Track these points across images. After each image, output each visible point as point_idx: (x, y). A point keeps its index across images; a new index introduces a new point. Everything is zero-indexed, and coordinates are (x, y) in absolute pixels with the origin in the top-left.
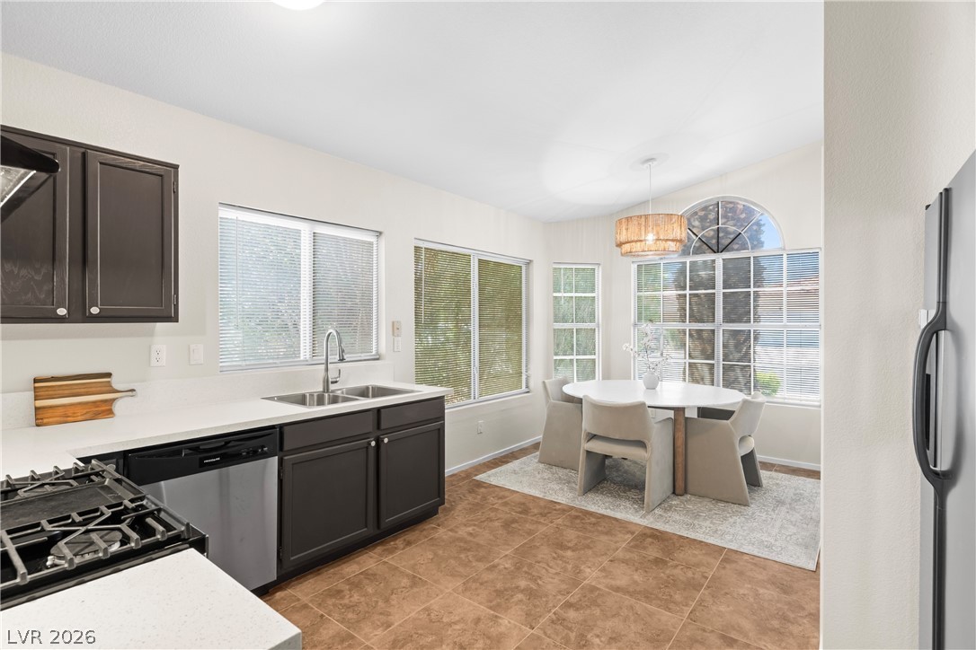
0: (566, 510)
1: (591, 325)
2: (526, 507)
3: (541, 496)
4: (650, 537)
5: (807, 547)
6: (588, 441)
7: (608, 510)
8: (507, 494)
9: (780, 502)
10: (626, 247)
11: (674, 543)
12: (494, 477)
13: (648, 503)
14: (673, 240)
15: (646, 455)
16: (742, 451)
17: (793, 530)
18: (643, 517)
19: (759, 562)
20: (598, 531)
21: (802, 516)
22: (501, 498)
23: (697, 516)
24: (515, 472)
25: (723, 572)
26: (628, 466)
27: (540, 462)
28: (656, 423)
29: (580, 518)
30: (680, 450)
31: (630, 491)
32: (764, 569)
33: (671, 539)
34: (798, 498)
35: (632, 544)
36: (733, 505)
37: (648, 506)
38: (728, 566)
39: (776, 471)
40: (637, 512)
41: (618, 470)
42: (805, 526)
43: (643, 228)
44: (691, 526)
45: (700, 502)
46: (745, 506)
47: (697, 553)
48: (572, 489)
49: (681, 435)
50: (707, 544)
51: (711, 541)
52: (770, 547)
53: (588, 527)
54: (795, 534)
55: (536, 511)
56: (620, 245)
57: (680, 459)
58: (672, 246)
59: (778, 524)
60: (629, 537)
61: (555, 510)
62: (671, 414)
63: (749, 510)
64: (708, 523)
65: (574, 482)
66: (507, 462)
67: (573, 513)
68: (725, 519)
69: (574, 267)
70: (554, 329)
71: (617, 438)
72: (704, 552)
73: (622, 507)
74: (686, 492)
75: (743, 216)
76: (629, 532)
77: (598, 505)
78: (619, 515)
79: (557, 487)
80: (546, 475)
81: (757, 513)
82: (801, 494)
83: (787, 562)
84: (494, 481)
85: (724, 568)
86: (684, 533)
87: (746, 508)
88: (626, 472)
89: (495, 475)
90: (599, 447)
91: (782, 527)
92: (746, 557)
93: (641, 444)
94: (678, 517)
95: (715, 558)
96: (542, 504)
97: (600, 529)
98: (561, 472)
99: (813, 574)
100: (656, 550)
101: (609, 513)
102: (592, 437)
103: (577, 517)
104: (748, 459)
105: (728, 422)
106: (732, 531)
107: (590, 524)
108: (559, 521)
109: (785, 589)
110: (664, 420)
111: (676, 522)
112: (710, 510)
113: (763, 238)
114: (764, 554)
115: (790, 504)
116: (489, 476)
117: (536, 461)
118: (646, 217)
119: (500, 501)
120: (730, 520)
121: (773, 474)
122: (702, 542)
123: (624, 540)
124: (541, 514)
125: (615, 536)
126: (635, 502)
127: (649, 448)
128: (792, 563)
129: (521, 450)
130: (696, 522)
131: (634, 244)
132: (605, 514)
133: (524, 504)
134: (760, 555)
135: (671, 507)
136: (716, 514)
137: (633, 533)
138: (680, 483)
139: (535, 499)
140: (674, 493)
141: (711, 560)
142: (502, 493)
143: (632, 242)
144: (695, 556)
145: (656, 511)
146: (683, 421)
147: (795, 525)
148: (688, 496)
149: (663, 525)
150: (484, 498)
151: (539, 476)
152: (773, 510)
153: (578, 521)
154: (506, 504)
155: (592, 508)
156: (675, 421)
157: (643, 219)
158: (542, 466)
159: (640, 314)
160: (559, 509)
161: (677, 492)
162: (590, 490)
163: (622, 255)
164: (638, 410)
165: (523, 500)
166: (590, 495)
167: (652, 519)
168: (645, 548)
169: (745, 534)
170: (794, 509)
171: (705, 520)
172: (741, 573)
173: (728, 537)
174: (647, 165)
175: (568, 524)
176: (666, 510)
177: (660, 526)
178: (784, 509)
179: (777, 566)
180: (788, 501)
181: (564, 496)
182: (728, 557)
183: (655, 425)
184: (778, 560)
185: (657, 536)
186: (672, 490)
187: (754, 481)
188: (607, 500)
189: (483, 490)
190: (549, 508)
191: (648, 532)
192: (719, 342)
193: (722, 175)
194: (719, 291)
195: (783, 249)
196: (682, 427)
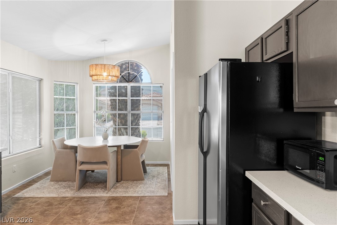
0: (71, 199)
1: (74, 112)
2: (50, 203)
3: (57, 196)
4: (112, 200)
5: (164, 189)
6: (80, 165)
7: (92, 194)
8: (37, 199)
9: (154, 177)
10: (95, 77)
11: (121, 200)
12: (27, 193)
13: (108, 187)
14: (115, 76)
15: (107, 167)
16: (141, 160)
17: (159, 184)
18: (107, 193)
19: (151, 198)
20: (89, 204)
21: (161, 179)
22: (34, 202)
23: (127, 188)
24: (38, 188)
25: (141, 204)
26: (95, 175)
27: (51, 181)
28: (111, 153)
29: (79, 201)
30: (119, 163)
31: (99, 184)
32: (153, 200)
33: (120, 199)
34: (159, 174)
35: (105, 205)
36: (139, 181)
37: (109, 188)
38: (142, 202)
39: (150, 166)
40: (104, 192)
41: (91, 177)
42: (162, 182)
43: (103, 70)
44: (127, 192)
45: (127, 183)
46: (143, 180)
47: (130, 201)
48: (72, 190)
49: (119, 157)
50: (133, 197)
51: (134, 195)
52: (153, 192)
53: (84, 203)
54: (160, 186)
55: (56, 203)
56: (91, 76)
57: (119, 167)
58: (115, 79)
59: (154, 184)
60: (103, 202)
61: (66, 200)
62: (115, 149)
63: (144, 182)
64: (132, 189)
65: (72, 186)
66: (32, 185)
67: (76, 199)
68: (137, 186)
69: (65, 84)
70: (54, 114)
71: (94, 162)
72: (133, 200)
73: (97, 192)
74: (122, 180)
75: (136, 68)
76: (103, 200)
77: (86, 193)
78: (97, 195)
79: (64, 190)
80: (56, 186)
81: (148, 182)
82: (159, 173)
83: (159, 195)
84: (27, 195)
85: (141, 203)
86: (125, 195)
87: (143, 181)
88: (95, 177)
89: (27, 192)
90: (85, 167)
91: (156, 185)
92: (147, 197)
93: (105, 163)
94: (120, 190)
95: (137, 201)
96: (58, 199)
97: (90, 202)
98: (64, 184)
99: (167, 197)
100: (115, 204)
101: (92, 195)
102: (82, 163)
103: (78, 201)
104: (143, 162)
105: (137, 149)
106: (141, 190)
107: (85, 202)
108: (70, 204)
109: (160, 204)
110: (113, 151)
111: (120, 192)
112: (132, 185)
114: (152, 195)
115: (157, 176)
116: (23, 194)
117: (49, 181)
118: (105, 65)
119: (34, 204)
120: (140, 186)
121: (150, 167)
122: (131, 196)
123: (102, 204)
124: (59, 204)
125: (97, 203)
126: (102, 188)
127: (108, 164)
128: (161, 195)
129: (38, 177)
130: (128, 190)
131: (99, 76)
132: (91, 196)
133: (49, 202)
134: (151, 195)
135: (117, 187)
136: (134, 185)
137: (104, 200)
138: (119, 177)
139: (54, 198)
140: (117, 181)
141: (136, 202)
142: (34, 200)
143: (98, 75)
144: (130, 202)
145: (112, 190)
146: (120, 151)
147: (159, 183)
148: (123, 181)
149: (116, 194)
150: (24, 205)
151: (52, 188)
152: (152, 180)
153: (79, 202)
154: (38, 204)
155: (85, 195)
156: (117, 152)
157: (103, 66)
158: (52, 183)
159: (97, 107)
160: (68, 200)
161: (118, 181)
162: (81, 188)
163: (93, 80)
164: (104, 148)
165: (47, 200)
166: (81, 190)
167: (111, 193)
168: (111, 205)
169: (145, 190)
170: (158, 178)
171: (131, 188)
172: (147, 203)
173: (140, 192)
174: (103, 42)
175: (75, 204)
176: (115, 189)
177: (115, 195)
178: (155, 178)
179: (157, 197)
180: (156, 176)
181: (69, 194)
182: (140, 199)
183: (111, 154)
184: (157, 195)
185: (114, 199)
186: (116, 180)
187: (145, 171)
188: (90, 190)
189: (21, 201)
190: (63, 201)
191: (110, 198)
192: (130, 118)
193: (130, 51)
194: (129, 98)
195: (151, 83)
196: (120, 154)
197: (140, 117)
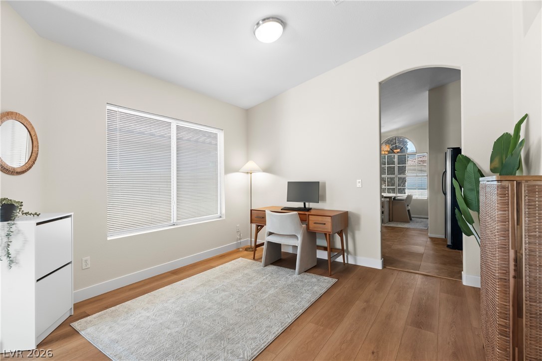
5: (425, 227)
16: (407, 210)
21: (423, 224)
30: (391, 207)
39: (415, 218)
44: (397, 225)
49: (391, 205)
51: (402, 227)
52: (416, 227)
57: (391, 212)
64: (400, 225)
74: (392, 221)
75: (402, 142)
81: (412, 224)
82: (422, 221)
83: (421, 228)
86: (395, 226)
87: (409, 223)
104: (409, 211)
105: (404, 201)
106: (407, 226)
112: (400, 223)
113: (408, 147)
120: (406, 224)
138: (391, 218)
140: (389, 221)
146: (391, 201)
169: (410, 226)
184: (419, 228)
187: (411, 219)
192: (396, 180)
193: (397, 130)
194: (396, 165)
195: (416, 153)
196: (391, 203)
197: (406, 181)
